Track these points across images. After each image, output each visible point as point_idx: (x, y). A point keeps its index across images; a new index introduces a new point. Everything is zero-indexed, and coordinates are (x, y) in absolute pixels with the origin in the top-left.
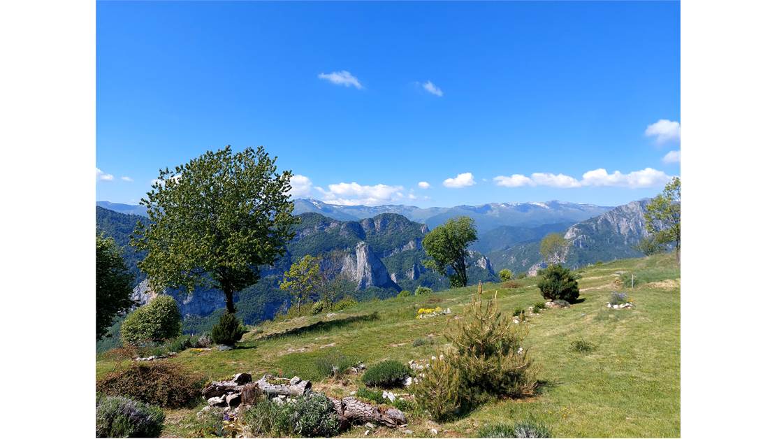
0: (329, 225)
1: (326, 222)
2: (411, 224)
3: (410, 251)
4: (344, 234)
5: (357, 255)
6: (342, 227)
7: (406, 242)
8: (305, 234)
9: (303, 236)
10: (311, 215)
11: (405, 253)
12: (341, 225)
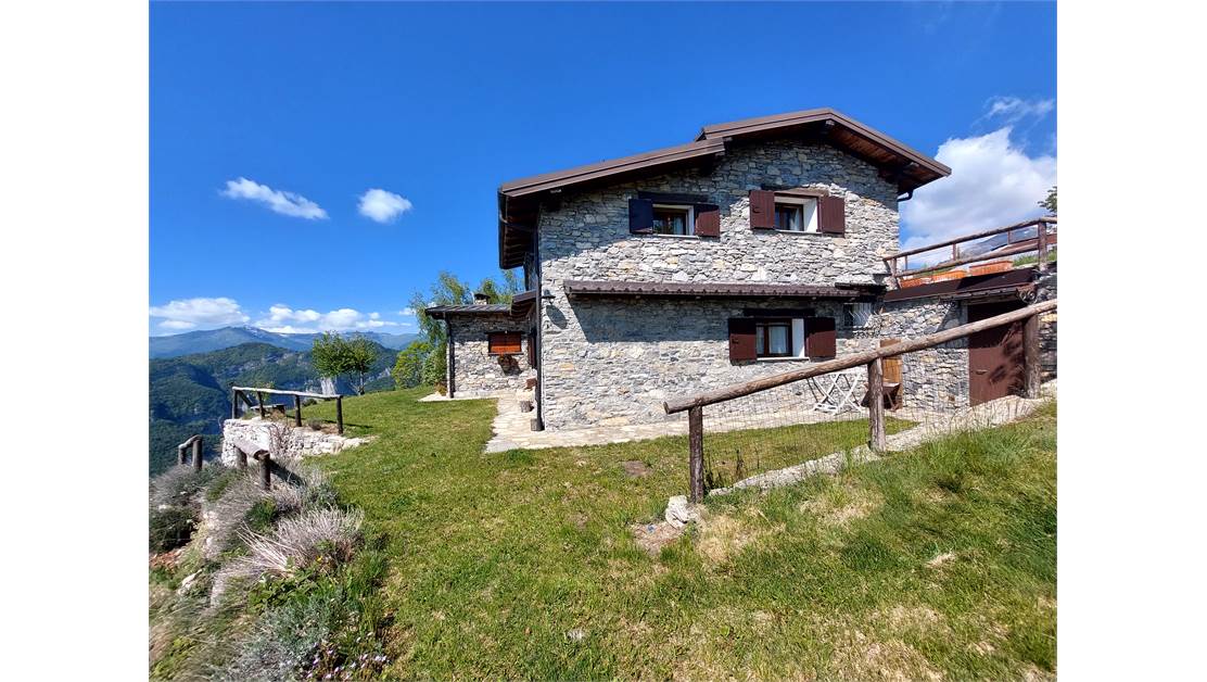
0: (281, 356)
1: (277, 353)
2: (388, 350)
3: (386, 378)
4: (303, 365)
5: (323, 387)
6: (301, 357)
7: (382, 370)
8: (247, 368)
9: (244, 370)
10: (255, 346)
11: (381, 380)
12: (298, 355)
